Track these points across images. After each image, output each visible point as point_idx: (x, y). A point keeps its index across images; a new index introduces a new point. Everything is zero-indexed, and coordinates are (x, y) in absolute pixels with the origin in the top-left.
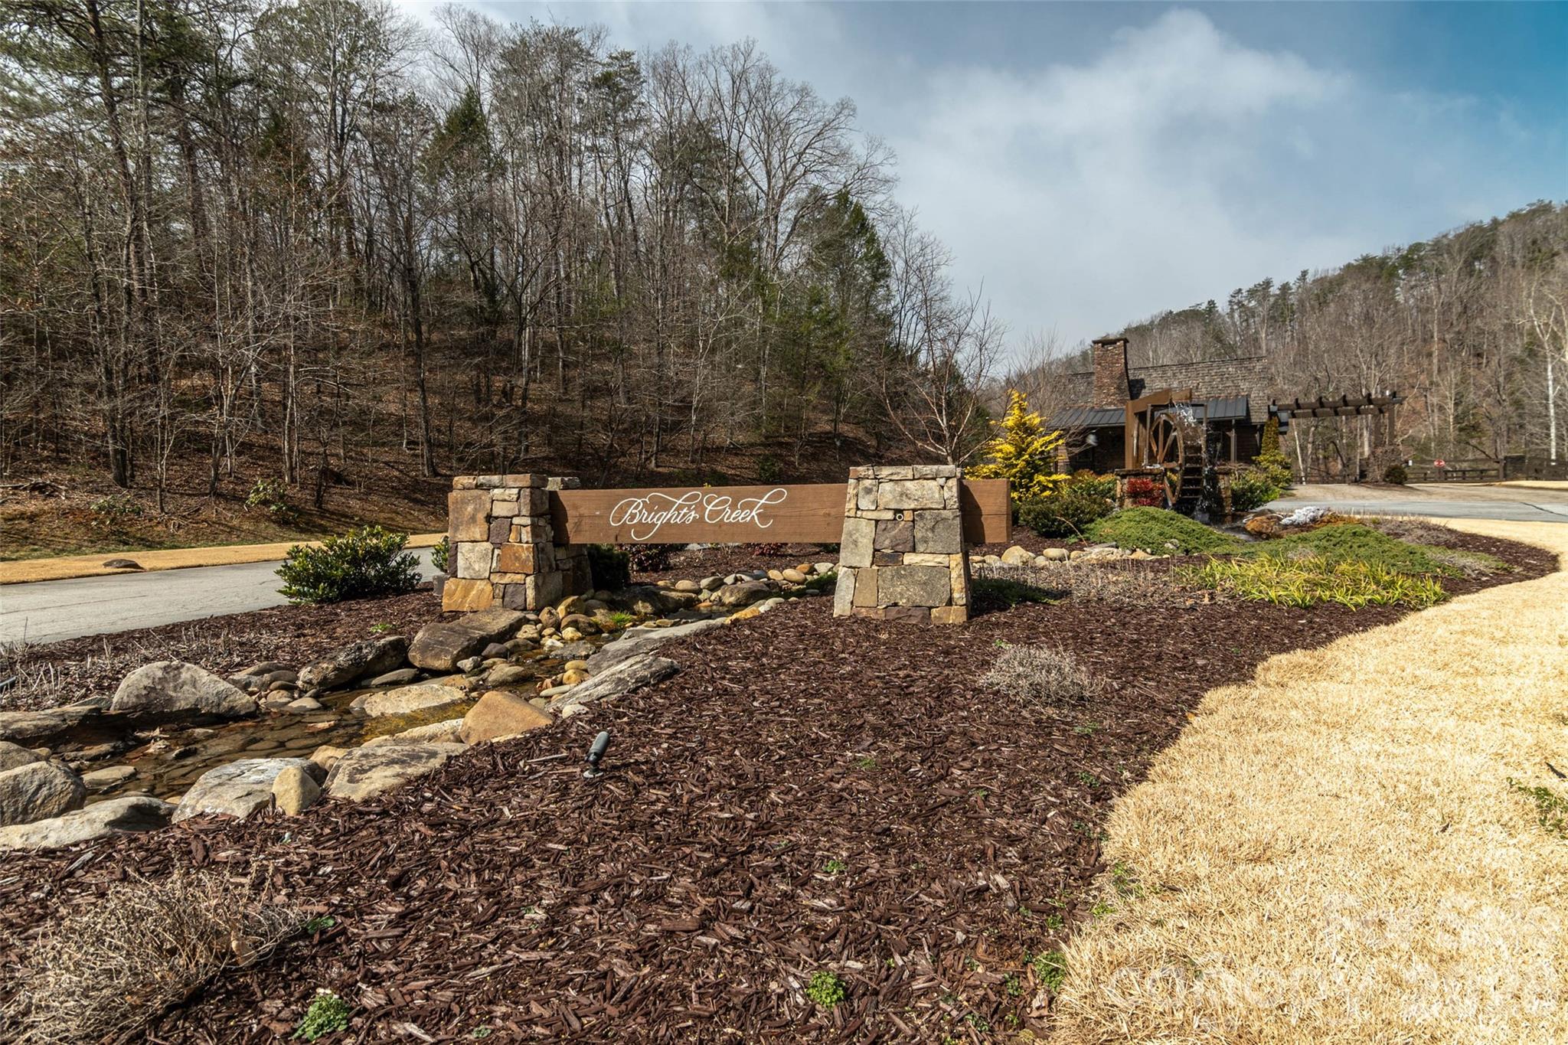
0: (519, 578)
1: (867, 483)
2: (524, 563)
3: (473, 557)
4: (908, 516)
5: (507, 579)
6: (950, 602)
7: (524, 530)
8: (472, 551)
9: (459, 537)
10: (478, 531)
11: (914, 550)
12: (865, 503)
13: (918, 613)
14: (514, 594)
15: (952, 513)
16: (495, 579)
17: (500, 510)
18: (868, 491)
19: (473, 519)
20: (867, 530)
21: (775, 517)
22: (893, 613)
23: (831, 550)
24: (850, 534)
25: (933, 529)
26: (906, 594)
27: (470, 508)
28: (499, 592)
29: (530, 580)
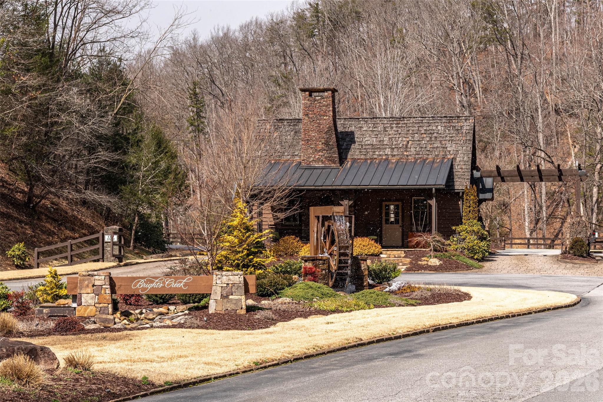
0: (106, 305)
1: (219, 276)
2: (108, 300)
3: (88, 298)
4: (230, 285)
5: (101, 305)
6: (242, 308)
7: (107, 290)
8: (87, 296)
9: (82, 292)
10: (89, 290)
11: (232, 295)
12: (218, 282)
13: (234, 311)
14: (104, 310)
15: (242, 285)
16: (97, 305)
17: (97, 283)
18: (219, 278)
19: (87, 286)
20: (219, 289)
21: (188, 286)
22: (227, 312)
23: (208, 295)
24: (214, 290)
25: (237, 289)
26: (230, 306)
27: (86, 282)
28: (98, 310)
29: (110, 306)
